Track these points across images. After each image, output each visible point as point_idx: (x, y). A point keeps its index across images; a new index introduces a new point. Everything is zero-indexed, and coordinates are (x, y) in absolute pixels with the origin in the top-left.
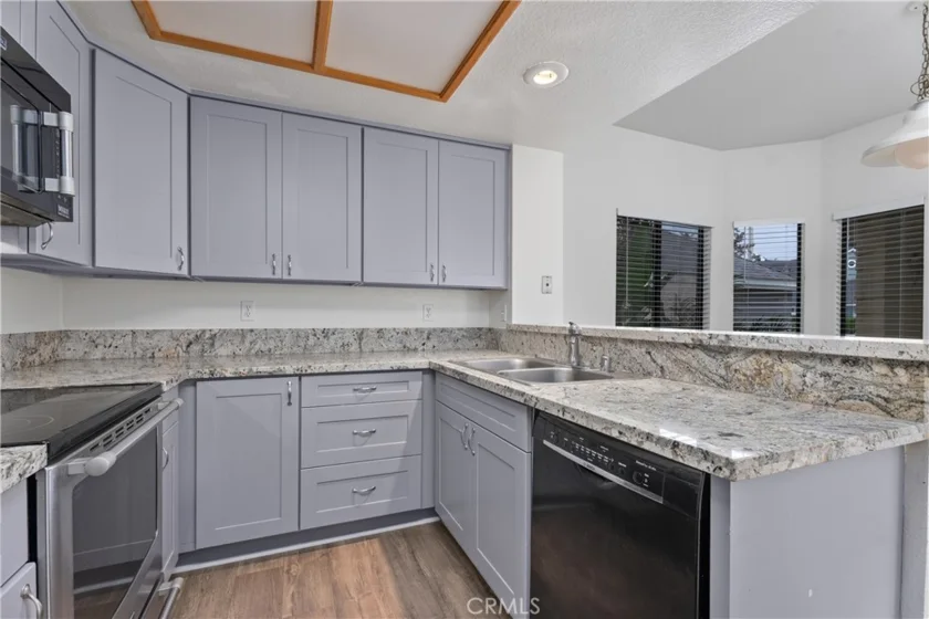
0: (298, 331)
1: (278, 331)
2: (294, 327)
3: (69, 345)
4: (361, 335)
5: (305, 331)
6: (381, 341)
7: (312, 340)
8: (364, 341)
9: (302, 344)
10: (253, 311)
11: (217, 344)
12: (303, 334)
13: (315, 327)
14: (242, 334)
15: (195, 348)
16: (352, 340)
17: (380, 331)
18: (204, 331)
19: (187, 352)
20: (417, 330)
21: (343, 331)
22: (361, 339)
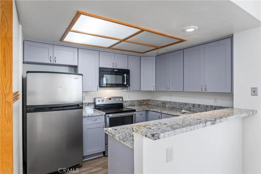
0: (180, 103)
1: (176, 102)
2: (179, 102)
3: (150, 102)
4: (194, 105)
5: (181, 103)
6: (199, 108)
7: (182, 106)
8: (195, 107)
9: (180, 106)
10: (172, 97)
11: (166, 104)
12: (180, 104)
13: (183, 102)
14: (170, 102)
15: (163, 105)
16: (191, 107)
17: (199, 105)
18: (164, 101)
19: (162, 105)
20: (210, 106)
21: (189, 104)
22: (194, 107)
